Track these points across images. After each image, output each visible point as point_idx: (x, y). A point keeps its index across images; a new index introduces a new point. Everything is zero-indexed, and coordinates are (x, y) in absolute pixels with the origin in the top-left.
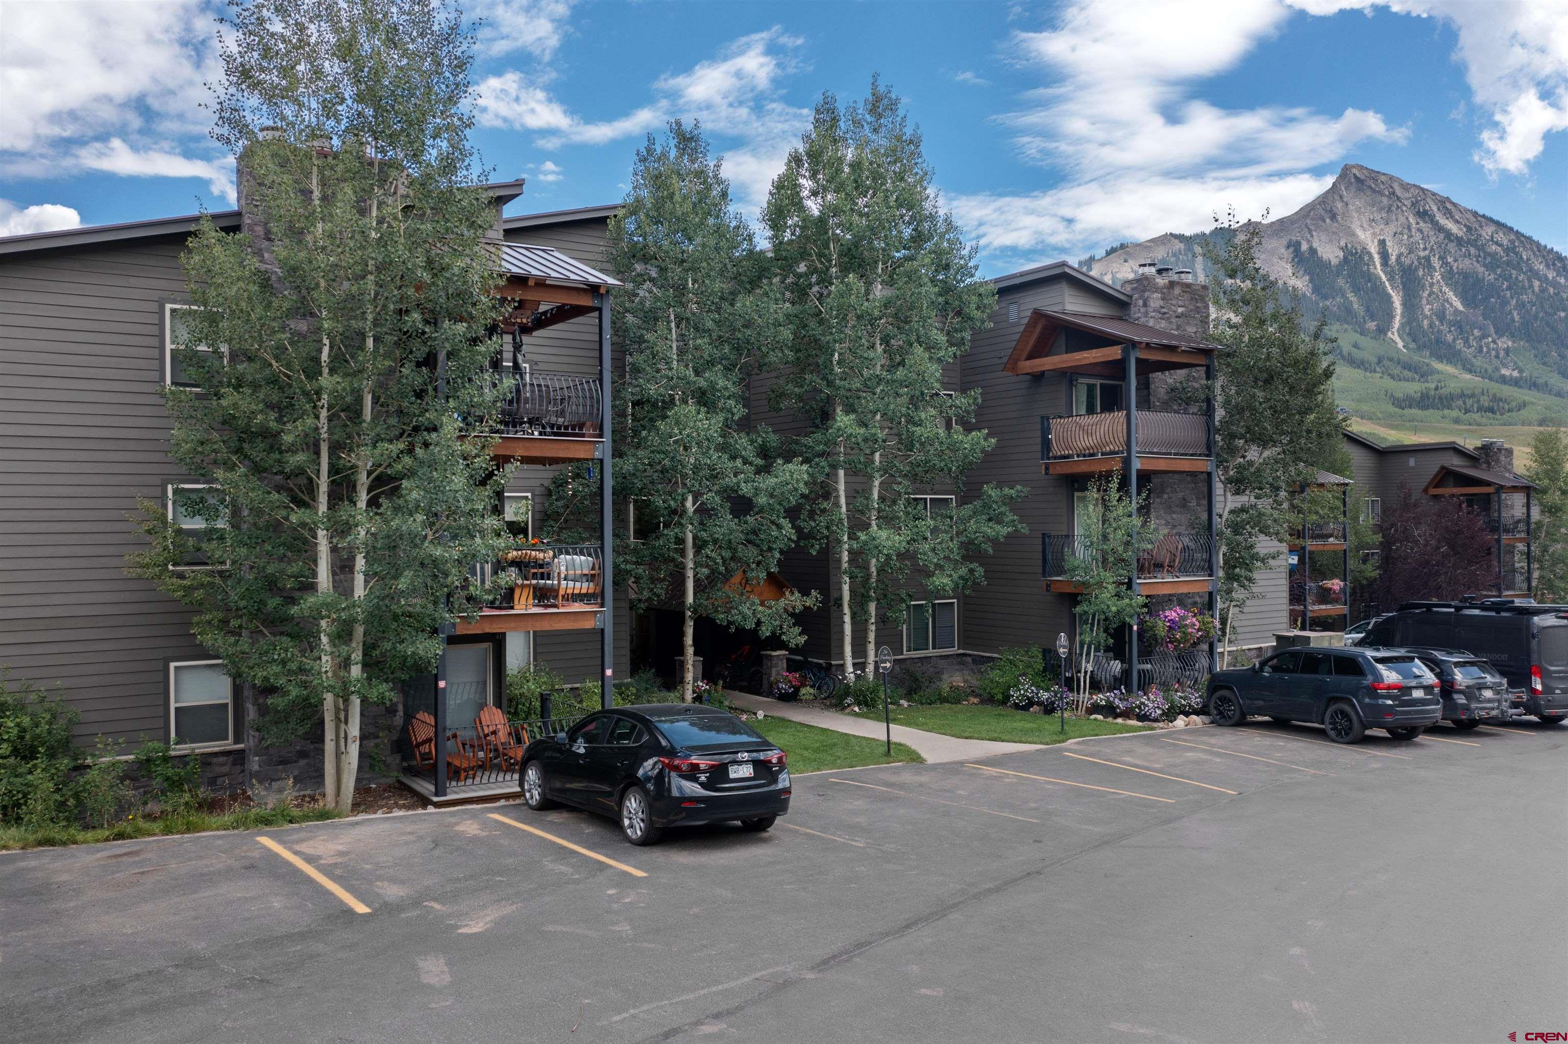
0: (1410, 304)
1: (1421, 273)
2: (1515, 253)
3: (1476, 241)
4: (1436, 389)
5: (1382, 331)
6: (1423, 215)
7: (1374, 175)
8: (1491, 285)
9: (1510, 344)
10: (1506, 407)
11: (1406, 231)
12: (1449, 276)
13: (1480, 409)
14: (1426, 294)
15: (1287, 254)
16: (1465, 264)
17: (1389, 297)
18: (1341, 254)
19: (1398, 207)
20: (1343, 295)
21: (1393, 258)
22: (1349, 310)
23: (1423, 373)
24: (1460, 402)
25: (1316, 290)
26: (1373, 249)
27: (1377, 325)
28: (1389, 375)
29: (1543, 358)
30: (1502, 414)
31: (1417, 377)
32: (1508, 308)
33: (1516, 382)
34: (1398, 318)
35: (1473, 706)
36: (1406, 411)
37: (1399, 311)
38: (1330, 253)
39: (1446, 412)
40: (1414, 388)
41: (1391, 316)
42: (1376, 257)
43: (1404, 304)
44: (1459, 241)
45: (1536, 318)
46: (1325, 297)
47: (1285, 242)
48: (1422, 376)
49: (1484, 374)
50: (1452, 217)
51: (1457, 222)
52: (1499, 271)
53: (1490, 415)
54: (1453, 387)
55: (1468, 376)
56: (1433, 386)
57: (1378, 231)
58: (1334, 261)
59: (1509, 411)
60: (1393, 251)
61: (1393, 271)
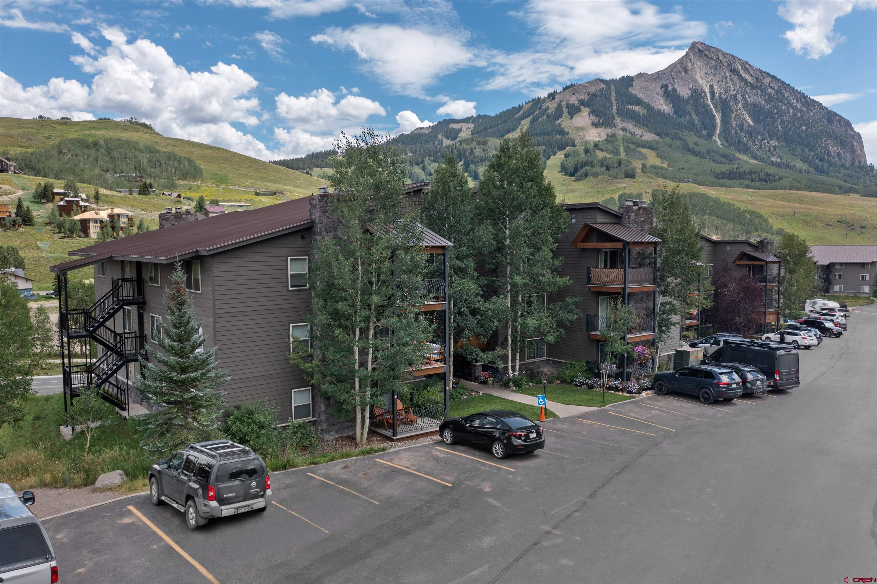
0: (725, 121)
1: (731, 104)
2: (780, 93)
3: (761, 86)
4: (737, 168)
5: (710, 135)
6: (734, 71)
7: (709, 48)
8: (768, 111)
9: (776, 143)
10: (773, 179)
11: (724, 80)
12: (746, 105)
13: (760, 180)
14: (733, 116)
15: (661, 92)
16: (754, 99)
17: (714, 116)
18: (690, 92)
19: (720, 67)
20: (690, 115)
21: (717, 95)
22: (693, 124)
23: (731, 160)
24: (749, 176)
25: (675, 112)
26: (707, 90)
27: (708, 133)
28: (713, 160)
29: (792, 151)
30: (771, 183)
31: (727, 161)
32: (776, 124)
33: (778, 165)
34: (718, 129)
35: (754, 387)
36: (721, 180)
37: (719, 125)
38: (684, 92)
39: (742, 181)
40: (725, 168)
41: (715, 128)
42: (708, 94)
43: (722, 121)
44: (752, 87)
45: (790, 130)
46: (681, 117)
47: (660, 84)
48: (730, 161)
49: (762, 160)
50: (749, 73)
51: (751, 75)
52: (772, 104)
53: (765, 183)
54: (746, 168)
55: (753, 161)
56: (736, 167)
57: (709, 79)
58: (686, 96)
59: (775, 181)
60: (717, 91)
61: (717, 102)
